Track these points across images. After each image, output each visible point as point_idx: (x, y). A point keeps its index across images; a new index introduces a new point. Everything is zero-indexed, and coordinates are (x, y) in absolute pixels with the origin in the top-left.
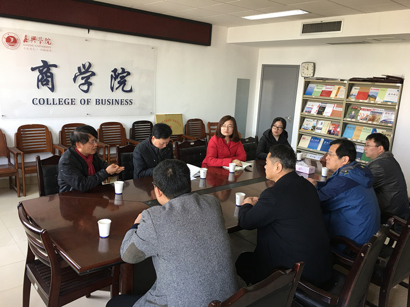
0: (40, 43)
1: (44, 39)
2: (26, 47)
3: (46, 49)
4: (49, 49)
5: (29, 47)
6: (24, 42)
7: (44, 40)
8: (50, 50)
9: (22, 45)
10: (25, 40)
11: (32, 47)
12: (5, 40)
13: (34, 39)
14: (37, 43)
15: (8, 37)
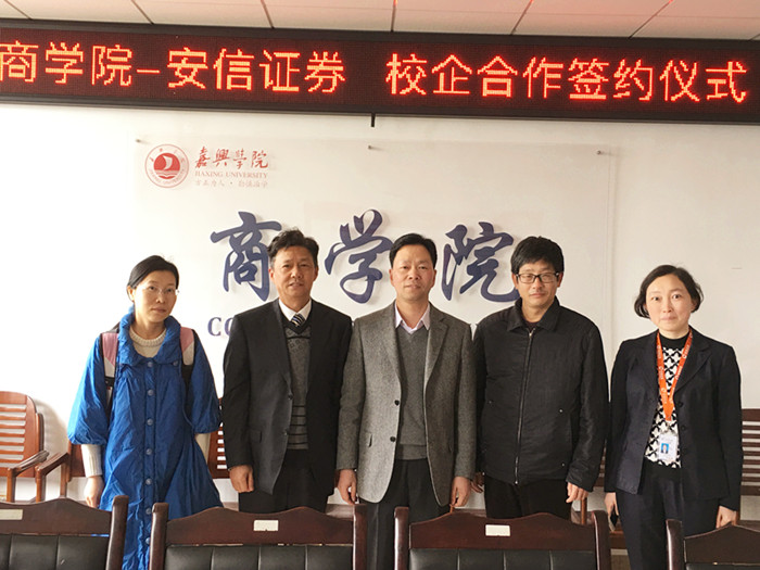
0: (240, 165)
1: (248, 154)
2: (202, 179)
3: (254, 180)
4: (261, 181)
5: (210, 179)
6: (198, 166)
7: (250, 158)
8: (265, 185)
9: (192, 174)
10: (201, 162)
11: (217, 179)
12: (151, 165)
13: (223, 156)
14: (232, 166)
15: (161, 156)
